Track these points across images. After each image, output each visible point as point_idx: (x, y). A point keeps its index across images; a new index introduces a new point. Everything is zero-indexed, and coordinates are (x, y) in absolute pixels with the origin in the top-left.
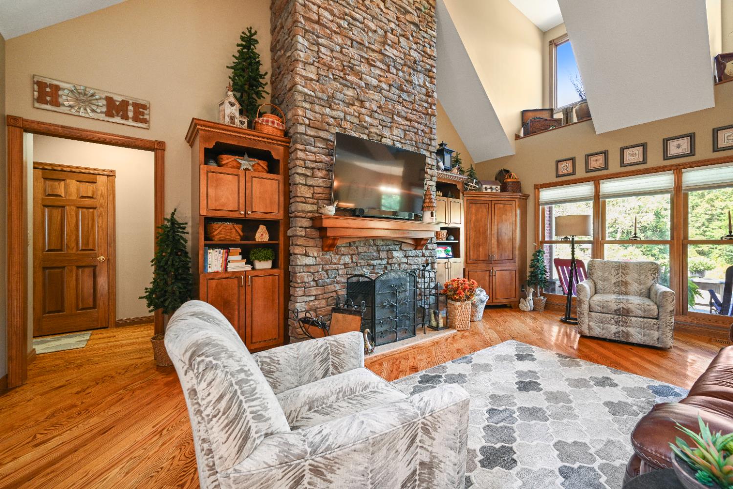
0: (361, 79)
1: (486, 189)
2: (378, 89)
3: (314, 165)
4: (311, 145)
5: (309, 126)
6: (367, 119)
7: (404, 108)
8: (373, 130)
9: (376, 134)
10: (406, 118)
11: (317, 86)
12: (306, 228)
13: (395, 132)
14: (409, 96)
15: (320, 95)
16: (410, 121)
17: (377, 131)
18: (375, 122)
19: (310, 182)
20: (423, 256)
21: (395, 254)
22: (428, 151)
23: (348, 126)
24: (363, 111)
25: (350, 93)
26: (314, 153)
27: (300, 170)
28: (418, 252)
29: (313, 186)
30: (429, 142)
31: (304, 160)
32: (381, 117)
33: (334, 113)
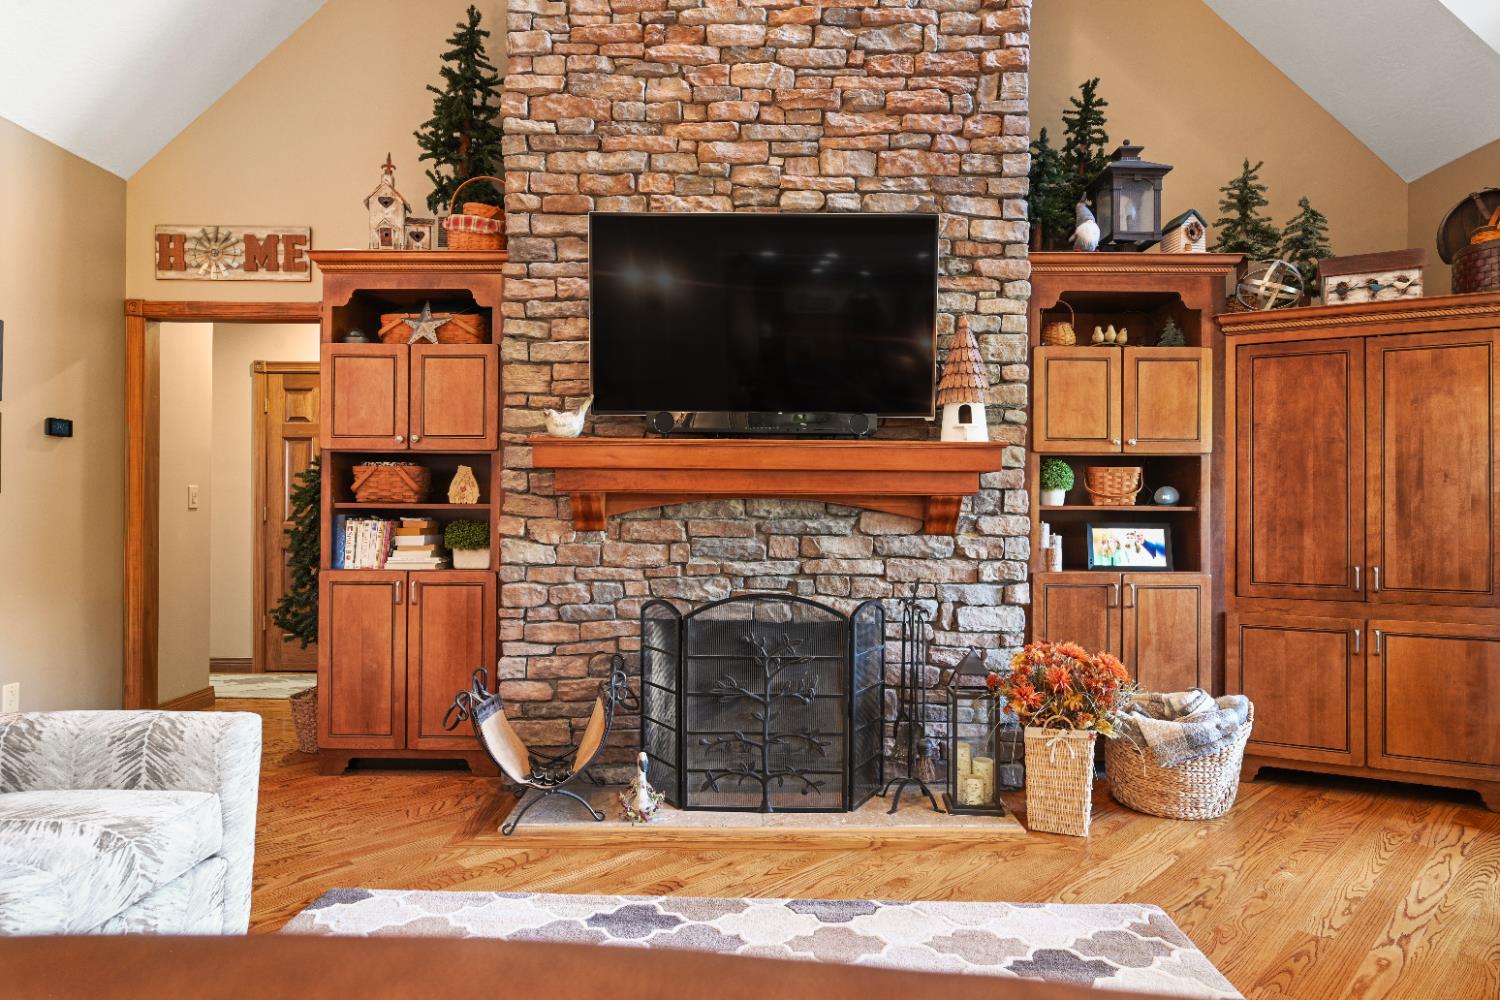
0: (704, 41)
1: (1342, 290)
2: (768, 51)
3: (550, 309)
4: (543, 258)
5: (540, 211)
6: (722, 148)
7: (873, 81)
8: (747, 176)
9: (759, 186)
10: (882, 109)
11: (561, 106)
12: (528, 470)
13: (833, 163)
14: (895, 35)
15: (568, 124)
16: (900, 112)
17: (763, 179)
18: (750, 152)
19: (542, 352)
20: (959, 554)
21: (827, 544)
22: (987, 195)
23: (656, 184)
24: (709, 129)
25: (667, 90)
26: (555, 278)
27: (511, 328)
28: (935, 543)
29: (550, 364)
30: (991, 167)
31: (524, 301)
32: (774, 131)
33: (613, 161)
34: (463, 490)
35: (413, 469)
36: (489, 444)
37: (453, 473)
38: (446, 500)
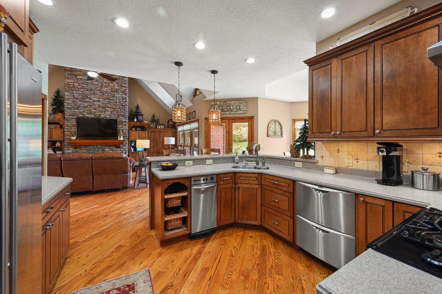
0: (91, 99)
1: (158, 127)
2: (99, 101)
3: (71, 126)
4: (70, 120)
5: (70, 115)
6: (93, 110)
7: (111, 105)
8: (96, 113)
9: (97, 114)
10: (112, 108)
11: (73, 105)
12: (68, 143)
13: (106, 113)
14: (113, 101)
15: (73, 107)
16: (114, 108)
17: (98, 114)
18: (97, 111)
19: (70, 130)
20: (121, 150)
21: (106, 149)
22: (124, 117)
23: (85, 113)
24: (91, 108)
25: (86, 104)
26: (72, 122)
27: (66, 128)
28: (118, 149)
29: (71, 132)
30: (124, 114)
31: (67, 125)
32: (99, 109)
33: (79, 111)
34: (58, 144)
35: (51, 142)
36: (62, 139)
37: (57, 142)
38: (55, 146)
